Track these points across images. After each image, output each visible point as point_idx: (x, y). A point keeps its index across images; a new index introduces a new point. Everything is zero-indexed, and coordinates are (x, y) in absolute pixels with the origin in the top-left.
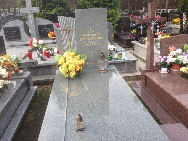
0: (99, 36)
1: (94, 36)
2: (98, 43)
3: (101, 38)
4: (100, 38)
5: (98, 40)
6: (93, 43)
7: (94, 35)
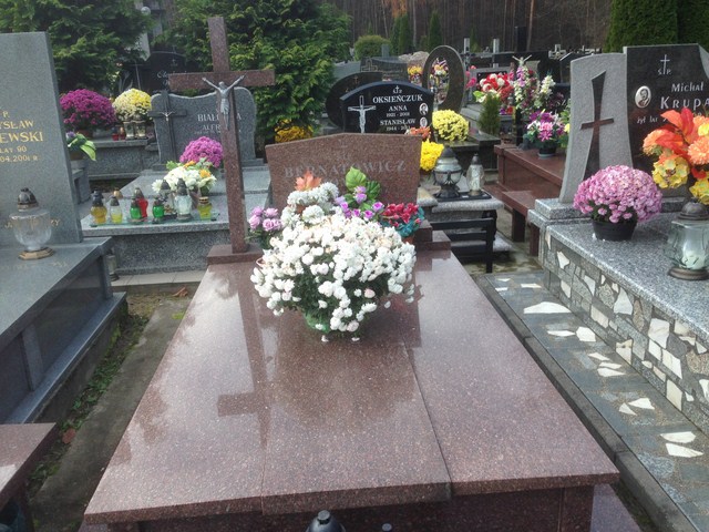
0: (28, 130)
1: (11, 131)
2: (26, 153)
3: (38, 137)
4: (33, 137)
5: (26, 144)
6: (10, 155)
7: (11, 125)
